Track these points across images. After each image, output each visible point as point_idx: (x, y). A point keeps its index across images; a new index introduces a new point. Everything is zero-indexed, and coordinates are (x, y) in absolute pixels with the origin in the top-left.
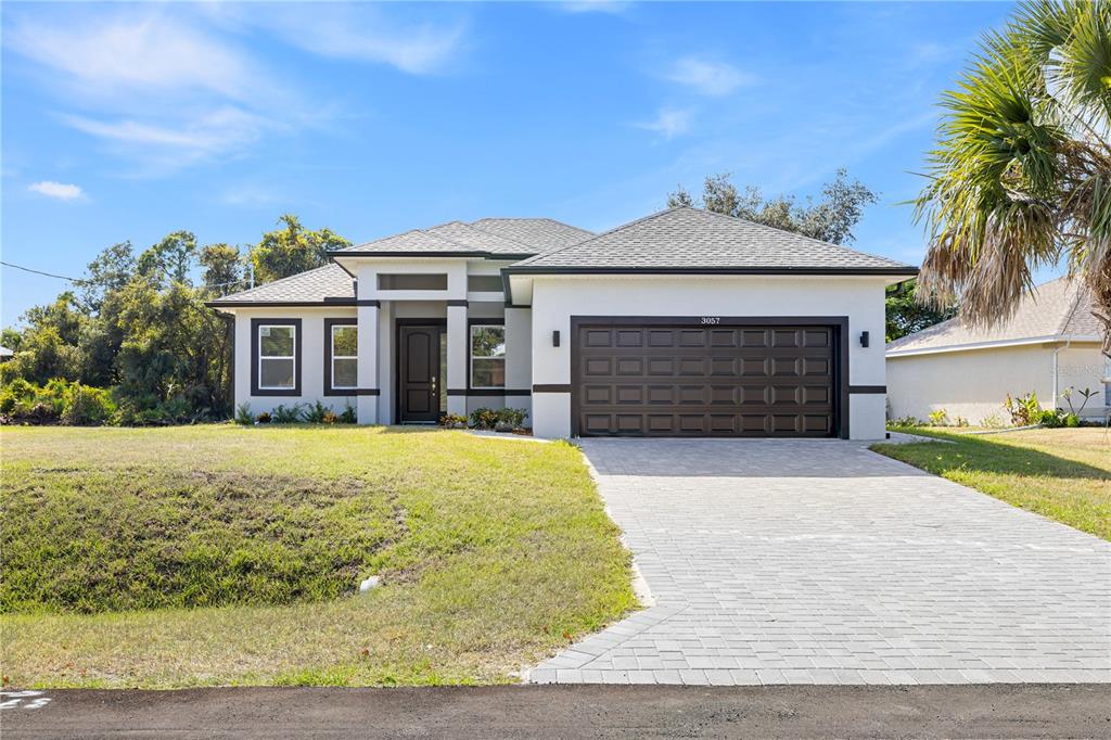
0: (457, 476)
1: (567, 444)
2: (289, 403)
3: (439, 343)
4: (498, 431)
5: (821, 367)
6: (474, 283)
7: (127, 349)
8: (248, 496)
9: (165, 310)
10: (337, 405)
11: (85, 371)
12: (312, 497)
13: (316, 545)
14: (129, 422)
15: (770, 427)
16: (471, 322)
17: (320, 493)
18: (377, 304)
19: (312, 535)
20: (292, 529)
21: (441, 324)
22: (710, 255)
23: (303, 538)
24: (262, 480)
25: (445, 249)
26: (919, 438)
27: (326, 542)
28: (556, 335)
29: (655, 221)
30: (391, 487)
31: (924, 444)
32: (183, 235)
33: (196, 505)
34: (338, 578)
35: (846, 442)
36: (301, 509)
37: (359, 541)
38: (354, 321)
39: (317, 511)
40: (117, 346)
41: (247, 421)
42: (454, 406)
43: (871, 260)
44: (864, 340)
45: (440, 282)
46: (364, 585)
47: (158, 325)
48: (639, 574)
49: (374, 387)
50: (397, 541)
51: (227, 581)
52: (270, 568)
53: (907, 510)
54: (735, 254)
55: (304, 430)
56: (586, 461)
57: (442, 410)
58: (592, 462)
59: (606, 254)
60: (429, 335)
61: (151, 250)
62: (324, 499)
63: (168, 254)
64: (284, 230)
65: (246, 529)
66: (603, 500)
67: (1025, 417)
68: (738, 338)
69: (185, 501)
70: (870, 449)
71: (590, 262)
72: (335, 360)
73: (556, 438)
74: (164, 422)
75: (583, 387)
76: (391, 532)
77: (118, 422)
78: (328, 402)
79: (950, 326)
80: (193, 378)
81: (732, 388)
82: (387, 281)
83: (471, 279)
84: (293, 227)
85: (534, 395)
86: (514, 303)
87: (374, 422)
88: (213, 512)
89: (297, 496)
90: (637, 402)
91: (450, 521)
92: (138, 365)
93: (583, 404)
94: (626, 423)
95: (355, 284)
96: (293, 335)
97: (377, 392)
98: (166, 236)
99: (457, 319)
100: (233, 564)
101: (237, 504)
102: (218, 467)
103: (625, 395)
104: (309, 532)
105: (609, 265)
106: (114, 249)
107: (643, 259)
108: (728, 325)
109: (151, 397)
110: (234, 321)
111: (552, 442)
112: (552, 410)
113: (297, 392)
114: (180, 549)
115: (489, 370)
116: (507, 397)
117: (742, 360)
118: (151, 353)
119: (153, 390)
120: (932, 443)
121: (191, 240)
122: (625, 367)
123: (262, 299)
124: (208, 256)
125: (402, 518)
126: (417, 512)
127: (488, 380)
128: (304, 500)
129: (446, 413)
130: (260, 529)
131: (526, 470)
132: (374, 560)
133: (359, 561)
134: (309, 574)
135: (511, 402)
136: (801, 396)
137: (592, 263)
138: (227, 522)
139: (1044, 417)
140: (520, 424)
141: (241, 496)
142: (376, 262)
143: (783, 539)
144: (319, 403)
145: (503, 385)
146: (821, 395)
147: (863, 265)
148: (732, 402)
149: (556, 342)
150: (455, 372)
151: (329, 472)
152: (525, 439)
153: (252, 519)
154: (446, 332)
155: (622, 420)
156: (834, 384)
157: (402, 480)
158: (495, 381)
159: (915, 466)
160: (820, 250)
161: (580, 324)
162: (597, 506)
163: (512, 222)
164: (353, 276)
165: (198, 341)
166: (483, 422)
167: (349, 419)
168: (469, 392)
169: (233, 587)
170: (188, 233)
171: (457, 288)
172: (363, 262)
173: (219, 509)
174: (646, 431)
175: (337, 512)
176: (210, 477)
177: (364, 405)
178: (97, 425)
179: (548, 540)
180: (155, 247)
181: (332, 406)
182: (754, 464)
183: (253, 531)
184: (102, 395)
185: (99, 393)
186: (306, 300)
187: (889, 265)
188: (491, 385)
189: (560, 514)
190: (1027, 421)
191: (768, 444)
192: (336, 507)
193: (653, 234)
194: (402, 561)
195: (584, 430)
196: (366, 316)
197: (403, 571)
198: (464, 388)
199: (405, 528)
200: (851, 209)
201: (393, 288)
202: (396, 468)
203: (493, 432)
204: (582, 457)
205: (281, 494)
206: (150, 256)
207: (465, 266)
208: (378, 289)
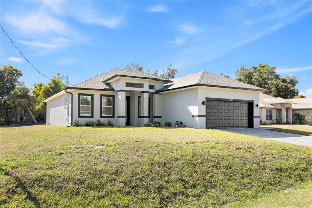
18: (126, 91)
28: (204, 102)
35: (253, 129)
44: (257, 106)
72: (103, 107)
83: (150, 86)
90: (216, 120)
103: (214, 118)
113: (92, 117)
116: (156, 118)
122: (215, 111)
142: (126, 79)
155: (213, 124)
161: (208, 100)
167: (110, 125)
171: (146, 88)
172: (122, 79)
174: (217, 127)
181: (104, 121)
198: (148, 116)
207: (148, 82)
208: (126, 87)
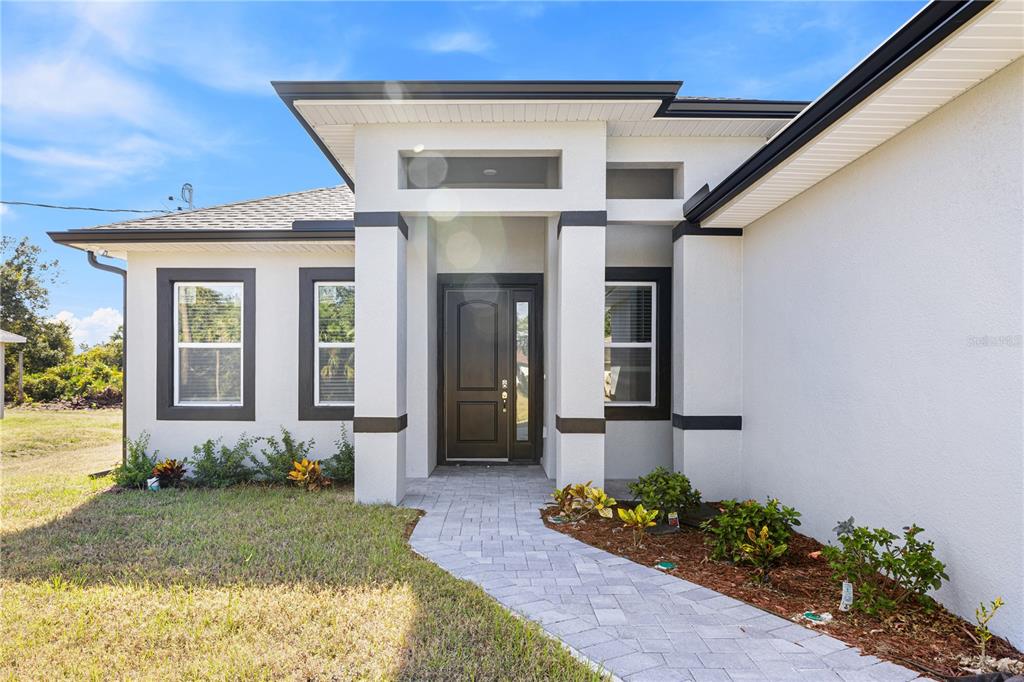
10: (322, 439)
18: (401, 220)
49: (393, 413)
72: (321, 349)
78: (305, 432)
97: (400, 424)
113: (247, 413)
144: (288, 434)
171: (585, 186)
181: (313, 441)
196: (374, 252)
207: (603, 133)
208: (401, 187)
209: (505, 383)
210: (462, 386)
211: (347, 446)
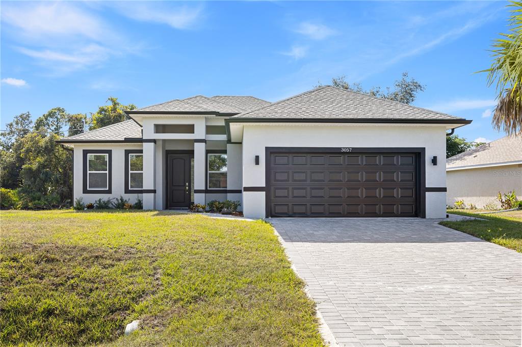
0: (196, 245)
1: (264, 222)
2: (105, 197)
3: (190, 163)
4: (223, 214)
5: (409, 177)
6: (210, 130)
7: (24, 169)
8: (57, 260)
9: (46, 148)
10: (132, 199)
11: (4, 180)
12: (101, 261)
13: (99, 295)
14: (25, 208)
15: (380, 212)
16: (208, 152)
17: (106, 258)
18: (154, 141)
19: (97, 288)
20: (83, 284)
21: (191, 153)
22: (346, 112)
23: (91, 290)
24: (69, 249)
25: (193, 110)
26: (468, 218)
27: (106, 293)
28: (257, 158)
29: (313, 94)
30: (153, 254)
31: (471, 221)
32: (59, 109)
33: (22, 267)
34: (112, 320)
35: (424, 220)
36: (92, 269)
37: (129, 293)
38: (141, 151)
39: (102, 271)
40: (20, 167)
41: (80, 208)
42: (199, 199)
43: (438, 115)
44: (434, 161)
45: (190, 129)
46: (129, 328)
47: (42, 155)
48: (322, 321)
49: (153, 189)
50: (153, 293)
51: (35, 323)
52: (65, 313)
53: (482, 266)
54: (359, 112)
55: (110, 214)
56: (276, 233)
57: (192, 201)
58: (280, 233)
59: (286, 111)
60: (185, 161)
61: (42, 117)
62: (108, 262)
63: (51, 119)
64: (110, 105)
65: (53, 284)
66: (289, 260)
67: (509, 204)
68: (362, 160)
69: (15, 264)
70: (440, 224)
71: (277, 115)
72: (131, 173)
73: (258, 218)
74: (45, 207)
75: (272, 188)
76: (150, 286)
77: (20, 207)
78: (127, 197)
79: (464, 156)
80: (61, 184)
81: (358, 189)
82: (159, 128)
83: (207, 127)
84: (115, 104)
85: (244, 193)
86: (232, 141)
87: (152, 208)
88: (32, 272)
89: (91, 261)
90: (304, 197)
91: (191, 278)
92: (31, 177)
93: (273, 198)
94: (297, 209)
95: (142, 130)
96: (107, 159)
97: (154, 191)
98: (49, 110)
99: (200, 150)
100: (41, 309)
101: (49, 266)
102: (39, 241)
103: (296, 193)
104: (96, 285)
105: (288, 117)
106: (21, 116)
107: (308, 114)
108: (356, 152)
109: (39, 194)
110: (73, 151)
111: (255, 221)
112: (254, 202)
113: (110, 192)
114: (5, 299)
115: (219, 179)
116: (228, 194)
117: (364, 173)
118: (38, 170)
119: (39, 190)
120: (475, 220)
121: (63, 112)
122: (297, 176)
123: (89, 139)
124: (70, 119)
125: (158, 276)
126: (169, 271)
127: (218, 185)
128: (95, 263)
129: (194, 203)
130: (62, 284)
131: (241, 240)
132: (137, 308)
133: (127, 308)
134: (93, 317)
135: (230, 197)
136: (398, 193)
137: (278, 116)
138: (41, 279)
139: (520, 204)
140: (236, 210)
141: (53, 260)
142: (154, 117)
143: (412, 289)
144: (121, 197)
145: (226, 187)
146: (409, 193)
147: (434, 118)
148: (358, 197)
149: (257, 162)
150: (199, 180)
151: (114, 243)
152: (239, 219)
153: (57, 276)
154: (194, 158)
155: (295, 207)
156: (416, 186)
157: (161, 249)
158: (221, 185)
159: (472, 235)
160: (408, 109)
161: (270, 151)
162: (287, 265)
163: (231, 98)
164: (141, 126)
165: (64, 164)
166: (214, 208)
167: (139, 207)
168: (206, 191)
169: (38, 327)
170: (61, 109)
171: (200, 132)
172: (146, 118)
173: (36, 270)
174: (309, 214)
175: (116, 272)
176: (35, 247)
177: (147, 199)
178: (8, 209)
179: (257, 292)
180: (44, 115)
181: (129, 199)
182: (376, 234)
183: (57, 286)
184: (12, 194)
185: (10, 192)
186: (114, 139)
187: (449, 118)
188: (220, 187)
189: (265, 272)
190: (510, 206)
191: (380, 221)
192: (115, 268)
193: (312, 100)
194: (155, 309)
195: (273, 213)
196: (148, 148)
197: (156, 317)
198: (204, 188)
199: (160, 283)
200: (410, 93)
201: (164, 132)
202: (158, 240)
203: (220, 215)
204: (272, 230)
205: (80, 258)
206: (41, 121)
207: (204, 120)
208: (155, 133)
209: (187, 184)
210: (174, 184)
211: (139, 200)
